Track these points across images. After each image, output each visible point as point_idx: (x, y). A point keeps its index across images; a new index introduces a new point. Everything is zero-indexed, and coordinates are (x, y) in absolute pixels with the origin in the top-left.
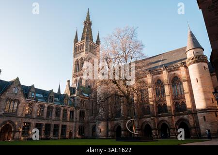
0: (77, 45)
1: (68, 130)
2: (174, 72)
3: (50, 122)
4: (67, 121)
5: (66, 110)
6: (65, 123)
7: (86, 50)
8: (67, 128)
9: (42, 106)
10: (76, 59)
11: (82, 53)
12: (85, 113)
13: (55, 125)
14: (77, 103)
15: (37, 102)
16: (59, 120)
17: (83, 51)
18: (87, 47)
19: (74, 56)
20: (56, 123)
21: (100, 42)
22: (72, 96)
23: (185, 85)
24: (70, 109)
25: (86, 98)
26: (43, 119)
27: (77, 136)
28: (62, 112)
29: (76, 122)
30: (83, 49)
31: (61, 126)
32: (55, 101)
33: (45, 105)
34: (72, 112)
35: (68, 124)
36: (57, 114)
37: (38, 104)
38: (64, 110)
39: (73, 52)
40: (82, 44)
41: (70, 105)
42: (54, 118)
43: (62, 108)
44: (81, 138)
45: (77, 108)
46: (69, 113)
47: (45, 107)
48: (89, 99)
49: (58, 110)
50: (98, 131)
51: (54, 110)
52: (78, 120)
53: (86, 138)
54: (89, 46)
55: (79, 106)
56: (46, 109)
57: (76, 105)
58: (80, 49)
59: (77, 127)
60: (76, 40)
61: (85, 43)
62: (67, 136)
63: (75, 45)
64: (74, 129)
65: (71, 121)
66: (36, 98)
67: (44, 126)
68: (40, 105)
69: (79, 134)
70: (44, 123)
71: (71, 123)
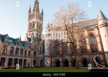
0: (31, 14)
1: (27, 62)
2: (91, 31)
3: (17, 58)
4: (27, 57)
5: (26, 51)
6: (25, 58)
7: (36, 17)
8: (27, 61)
9: (13, 48)
10: (30, 22)
11: (33, 19)
12: (37, 52)
13: (20, 59)
14: (33, 47)
15: (10, 45)
16: (23, 56)
17: (34, 18)
18: (37, 16)
19: (29, 20)
20: (21, 58)
21: (43, 14)
22: (29, 42)
23: (98, 39)
24: (28, 50)
25: (37, 44)
26: (13, 56)
27: (33, 66)
28: (24, 51)
29: (32, 58)
30: (34, 16)
31: (23, 60)
32: (20, 45)
33: (15, 47)
34: (29, 52)
35: (27, 59)
36: (22, 53)
37: (10, 46)
38: (25, 51)
39: (28, 18)
40: (34, 13)
41: (28, 48)
42: (19, 55)
43: (24, 49)
44: (35, 67)
45: (32, 49)
46: (28, 52)
47: (14, 48)
48: (38, 45)
49: (22, 50)
50: (45, 63)
51: (20, 50)
52: (33, 56)
53: (37, 67)
54: (38, 15)
55: (34, 48)
56: (15, 49)
57: (32, 48)
58: (33, 17)
59: (32, 61)
60: (30, 11)
61: (35, 13)
62: (27, 66)
63: (29, 14)
64: (30, 62)
65: (29, 57)
66: (9, 43)
67: (14, 60)
68: (12, 47)
69: (33, 65)
70: (14, 58)
71: (29, 58)
